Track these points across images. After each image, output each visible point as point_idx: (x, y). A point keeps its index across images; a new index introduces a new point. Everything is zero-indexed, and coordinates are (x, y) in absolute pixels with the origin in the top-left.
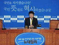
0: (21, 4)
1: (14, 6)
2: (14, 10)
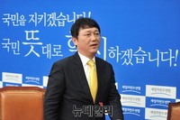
0: (57, 22)
1: (33, 32)
2: (32, 50)
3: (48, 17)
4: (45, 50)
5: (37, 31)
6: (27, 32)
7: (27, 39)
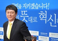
0: (35, 7)
1: (24, 11)
2: (24, 19)
3: (31, 5)
4: (30, 19)
5: (27, 11)
6: (22, 11)
7: (22, 14)
